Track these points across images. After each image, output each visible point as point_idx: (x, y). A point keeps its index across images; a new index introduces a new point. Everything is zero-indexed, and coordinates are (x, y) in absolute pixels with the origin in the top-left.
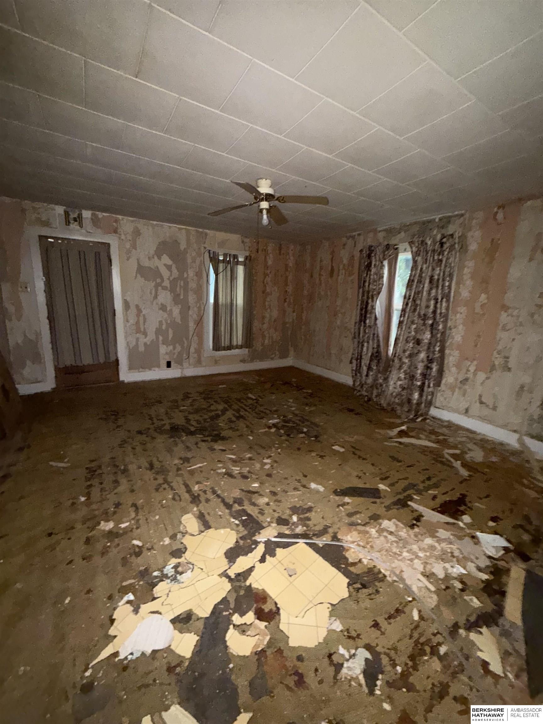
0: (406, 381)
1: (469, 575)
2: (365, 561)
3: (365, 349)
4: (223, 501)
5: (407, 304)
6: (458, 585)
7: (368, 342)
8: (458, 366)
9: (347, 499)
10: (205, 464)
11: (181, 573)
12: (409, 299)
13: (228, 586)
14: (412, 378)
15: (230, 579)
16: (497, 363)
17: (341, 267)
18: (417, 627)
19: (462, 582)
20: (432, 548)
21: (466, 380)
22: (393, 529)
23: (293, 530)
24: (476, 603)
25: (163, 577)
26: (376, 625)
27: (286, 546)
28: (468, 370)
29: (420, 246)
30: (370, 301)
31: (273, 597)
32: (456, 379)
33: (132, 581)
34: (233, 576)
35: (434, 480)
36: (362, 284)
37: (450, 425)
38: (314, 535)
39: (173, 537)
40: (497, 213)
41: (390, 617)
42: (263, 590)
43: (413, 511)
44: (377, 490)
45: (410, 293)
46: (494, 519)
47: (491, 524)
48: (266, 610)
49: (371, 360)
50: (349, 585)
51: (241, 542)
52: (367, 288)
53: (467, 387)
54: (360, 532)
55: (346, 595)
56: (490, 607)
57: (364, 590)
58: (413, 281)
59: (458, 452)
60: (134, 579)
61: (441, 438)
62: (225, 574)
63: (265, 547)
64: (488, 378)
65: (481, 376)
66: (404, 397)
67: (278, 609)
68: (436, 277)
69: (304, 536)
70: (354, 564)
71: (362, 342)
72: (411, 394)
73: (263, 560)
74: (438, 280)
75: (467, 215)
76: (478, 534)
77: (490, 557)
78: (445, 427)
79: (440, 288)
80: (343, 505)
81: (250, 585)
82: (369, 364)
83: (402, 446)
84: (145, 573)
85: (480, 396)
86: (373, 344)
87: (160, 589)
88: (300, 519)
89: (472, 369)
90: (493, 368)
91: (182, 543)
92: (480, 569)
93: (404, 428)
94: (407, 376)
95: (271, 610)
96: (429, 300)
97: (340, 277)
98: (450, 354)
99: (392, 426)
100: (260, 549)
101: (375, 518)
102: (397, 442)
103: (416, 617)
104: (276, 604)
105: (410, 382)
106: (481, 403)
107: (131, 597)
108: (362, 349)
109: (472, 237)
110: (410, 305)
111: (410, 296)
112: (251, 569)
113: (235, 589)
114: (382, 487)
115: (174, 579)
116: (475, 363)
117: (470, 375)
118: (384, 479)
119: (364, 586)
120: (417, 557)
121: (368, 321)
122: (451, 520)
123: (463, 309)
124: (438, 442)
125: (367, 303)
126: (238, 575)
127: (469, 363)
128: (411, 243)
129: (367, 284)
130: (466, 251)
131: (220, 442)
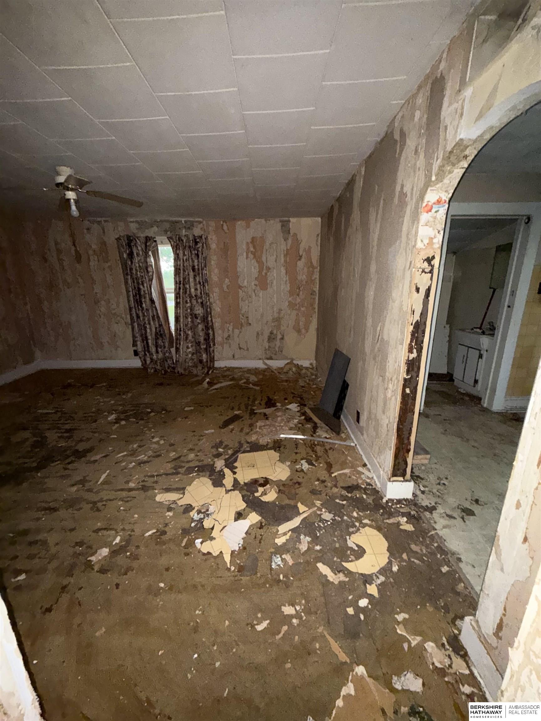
0: (194, 348)
1: (299, 420)
2: (270, 441)
3: (148, 330)
4: (167, 474)
5: (180, 288)
6: (300, 425)
7: (149, 324)
8: (222, 328)
9: (231, 427)
10: (108, 471)
11: (208, 510)
12: (180, 284)
13: (237, 492)
14: (198, 344)
15: (233, 490)
16: (243, 321)
17: (91, 252)
18: (305, 444)
19: (300, 424)
20: (283, 420)
21: (229, 336)
22: (263, 424)
23: (228, 454)
24: (309, 426)
25: (201, 521)
26: (296, 453)
27: (236, 460)
28: (229, 330)
29: (178, 242)
30: (141, 287)
31: (258, 477)
32: (223, 338)
33: (185, 540)
34: (232, 488)
35: (251, 398)
36: (127, 271)
37: (229, 369)
38: (239, 448)
39: (169, 509)
40: (222, 225)
41: (297, 448)
42: (252, 479)
43: (260, 413)
44: (236, 415)
45: (180, 279)
46: (286, 399)
47: (287, 401)
48: (263, 482)
49: (157, 339)
50: (275, 451)
51: (213, 477)
52: (134, 276)
53: (230, 341)
54: (254, 433)
55: (278, 454)
56: (313, 425)
57: (281, 449)
58: (180, 269)
59: (245, 380)
60: (185, 537)
61: (230, 377)
62: (227, 491)
63: (228, 468)
64: (240, 332)
65: (237, 331)
66: (195, 360)
67: (266, 478)
68: (196, 267)
69: (236, 452)
70: (267, 445)
71: (144, 325)
72: (201, 356)
73: (235, 473)
74: (198, 269)
75: (204, 222)
76: (288, 407)
77: (298, 411)
78: (226, 370)
79: (201, 275)
80: (232, 430)
81: (244, 483)
82: (156, 343)
83: (219, 390)
84: (186, 531)
85: (239, 344)
86: (154, 324)
87: (207, 524)
88: (223, 448)
89: (231, 329)
90: (242, 325)
91: (182, 506)
92: (300, 417)
93: (208, 380)
94: (194, 344)
95: (264, 481)
96: (195, 285)
97: (92, 264)
98: (215, 322)
99: (200, 382)
100: (227, 471)
101: (251, 425)
102: (213, 389)
103: (302, 442)
104: (262, 478)
105: (198, 347)
106: (240, 348)
107: (198, 541)
108: (146, 331)
109: (211, 239)
110: (182, 288)
111: (180, 282)
112: (235, 480)
113: (241, 490)
114: (237, 412)
115: (208, 515)
116: (232, 324)
117: (231, 332)
118: (233, 409)
119: (280, 447)
120: (282, 426)
121: (144, 305)
122: (275, 408)
123: (217, 290)
124: (231, 380)
125: (139, 289)
126: (233, 486)
127: (228, 325)
128: (169, 238)
129: (134, 272)
130: (210, 249)
131: (88, 454)
